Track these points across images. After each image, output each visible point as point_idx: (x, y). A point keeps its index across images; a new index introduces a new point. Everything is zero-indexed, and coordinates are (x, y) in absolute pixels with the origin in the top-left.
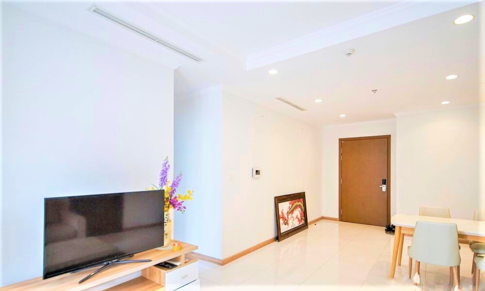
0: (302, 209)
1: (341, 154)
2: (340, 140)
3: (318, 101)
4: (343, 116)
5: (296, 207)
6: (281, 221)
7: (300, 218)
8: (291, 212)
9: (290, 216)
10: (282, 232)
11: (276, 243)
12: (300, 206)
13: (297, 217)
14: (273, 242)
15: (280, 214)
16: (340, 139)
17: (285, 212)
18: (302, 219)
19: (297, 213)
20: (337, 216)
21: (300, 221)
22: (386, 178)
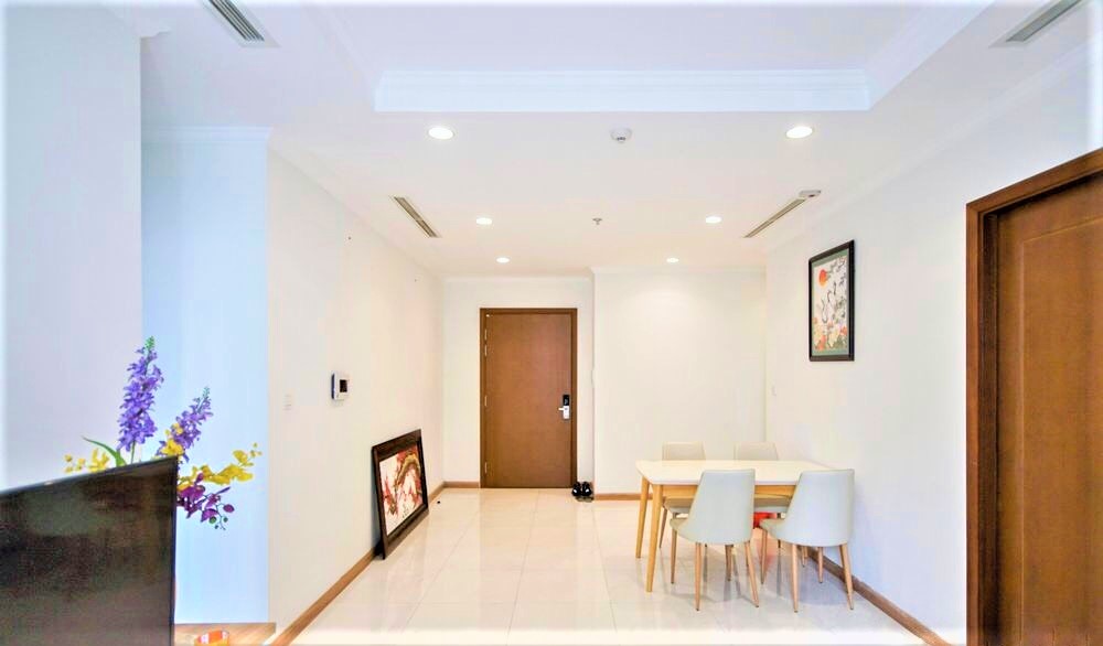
0: (417, 470)
1: (483, 343)
2: (484, 311)
3: (484, 221)
4: (503, 260)
5: (408, 469)
6: (387, 507)
7: (415, 493)
8: (400, 481)
9: (399, 492)
10: (388, 533)
11: (377, 564)
12: (414, 463)
13: (410, 492)
14: (368, 564)
15: (384, 489)
16: (482, 310)
17: (391, 482)
18: (418, 493)
19: (411, 481)
20: (476, 477)
21: (415, 500)
22: (568, 393)
